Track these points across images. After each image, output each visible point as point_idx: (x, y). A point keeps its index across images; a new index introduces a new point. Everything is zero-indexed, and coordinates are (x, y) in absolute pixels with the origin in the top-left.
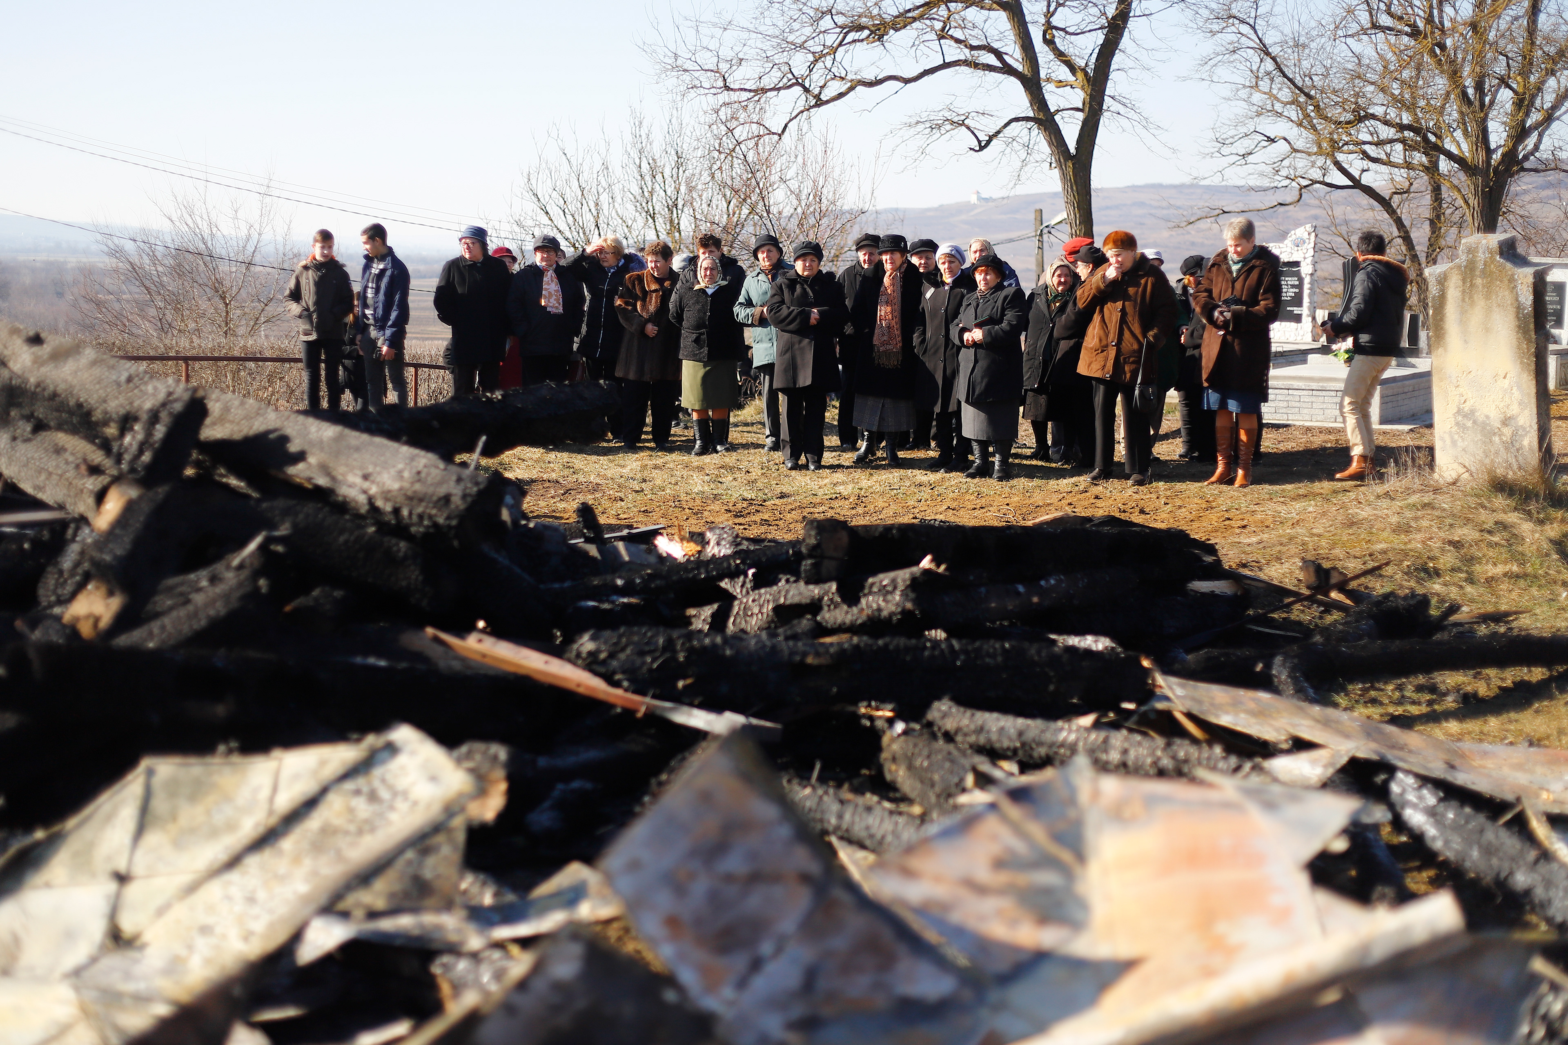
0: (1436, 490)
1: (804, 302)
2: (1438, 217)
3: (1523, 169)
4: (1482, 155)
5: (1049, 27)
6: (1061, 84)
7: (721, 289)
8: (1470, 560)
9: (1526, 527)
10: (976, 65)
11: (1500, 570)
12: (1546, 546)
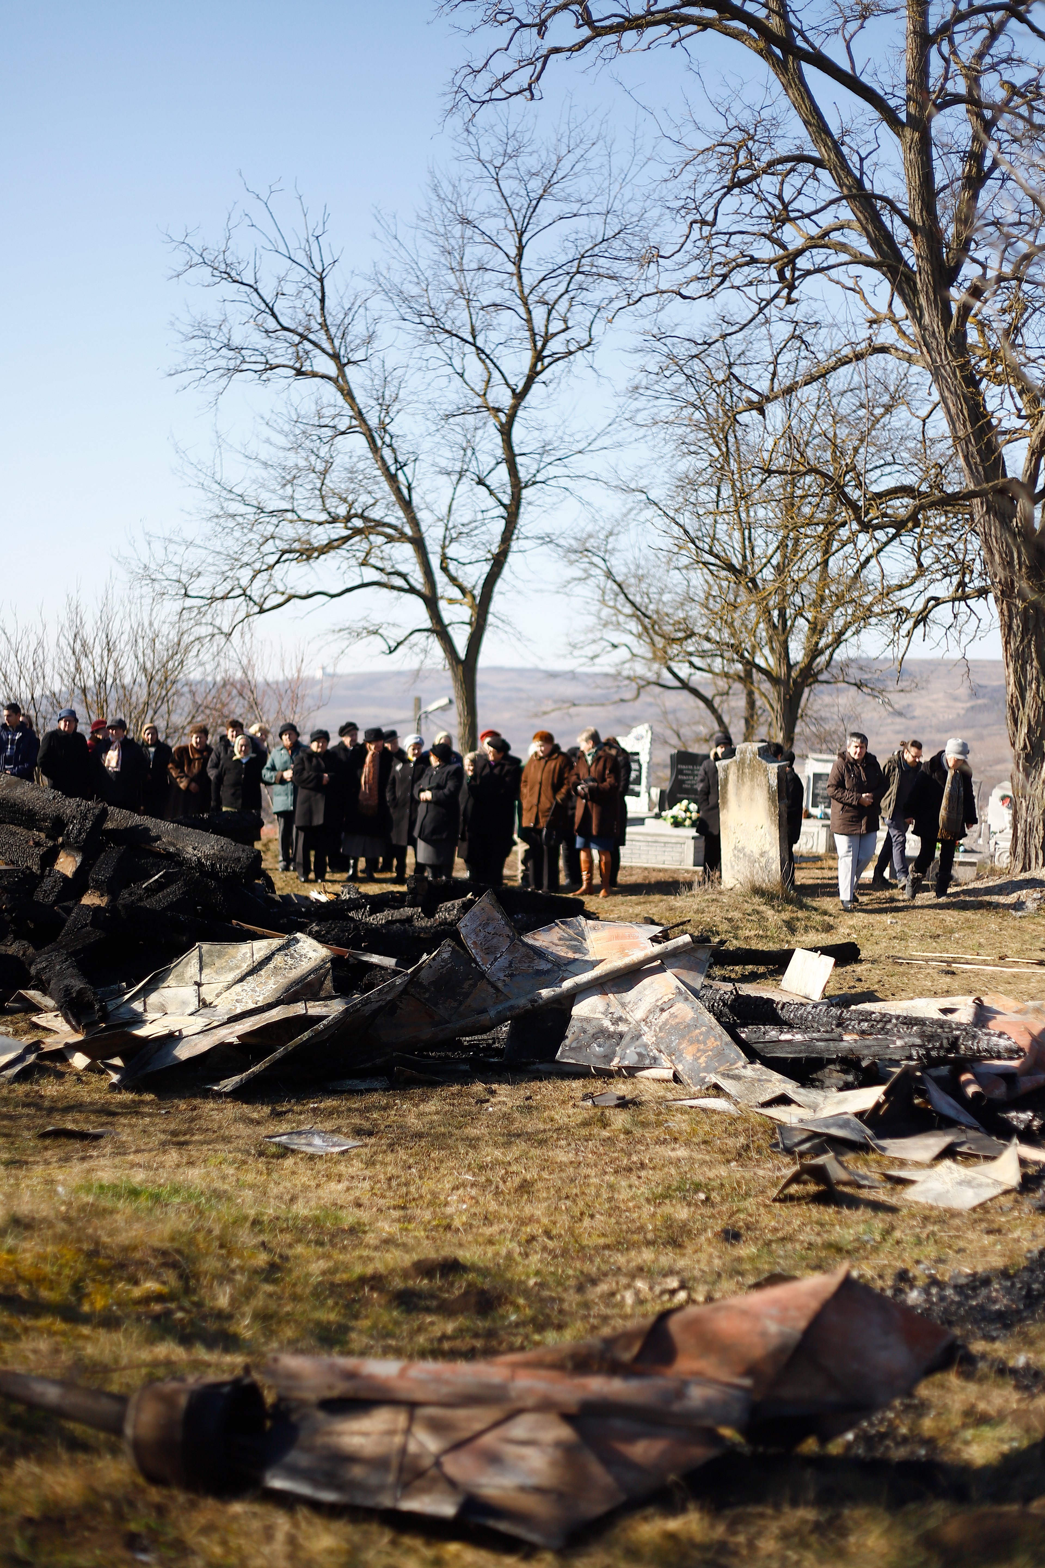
0: (720, 893)
1: (319, 771)
2: (752, 716)
3: (817, 681)
4: (784, 669)
5: (444, 558)
6: (451, 601)
7: (251, 759)
8: (737, 928)
9: (770, 913)
10: (393, 588)
11: (753, 933)
12: (780, 923)
